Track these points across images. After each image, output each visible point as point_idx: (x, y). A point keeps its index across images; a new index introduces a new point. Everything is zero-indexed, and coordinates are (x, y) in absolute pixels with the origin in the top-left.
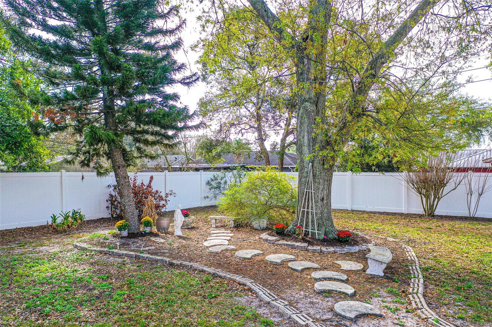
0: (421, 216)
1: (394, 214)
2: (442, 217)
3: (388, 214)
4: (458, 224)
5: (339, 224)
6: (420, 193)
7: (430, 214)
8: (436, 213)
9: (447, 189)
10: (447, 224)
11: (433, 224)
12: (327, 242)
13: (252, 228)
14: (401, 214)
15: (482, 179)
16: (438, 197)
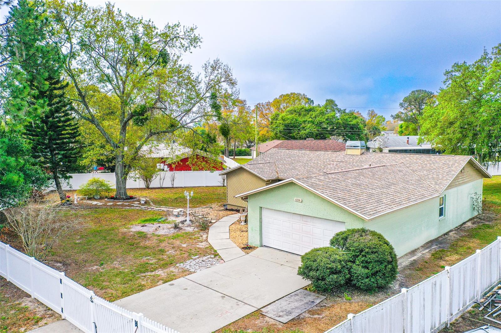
0: (145, 189)
1: (135, 189)
2: (152, 188)
3: (132, 189)
4: (157, 190)
5: (129, 194)
6: (144, 180)
7: (148, 188)
8: (150, 187)
9: (153, 179)
10: (154, 190)
11: (150, 191)
12: (127, 199)
13: (95, 199)
14: (137, 189)
15: (164, 174)
16: (150, 181)
